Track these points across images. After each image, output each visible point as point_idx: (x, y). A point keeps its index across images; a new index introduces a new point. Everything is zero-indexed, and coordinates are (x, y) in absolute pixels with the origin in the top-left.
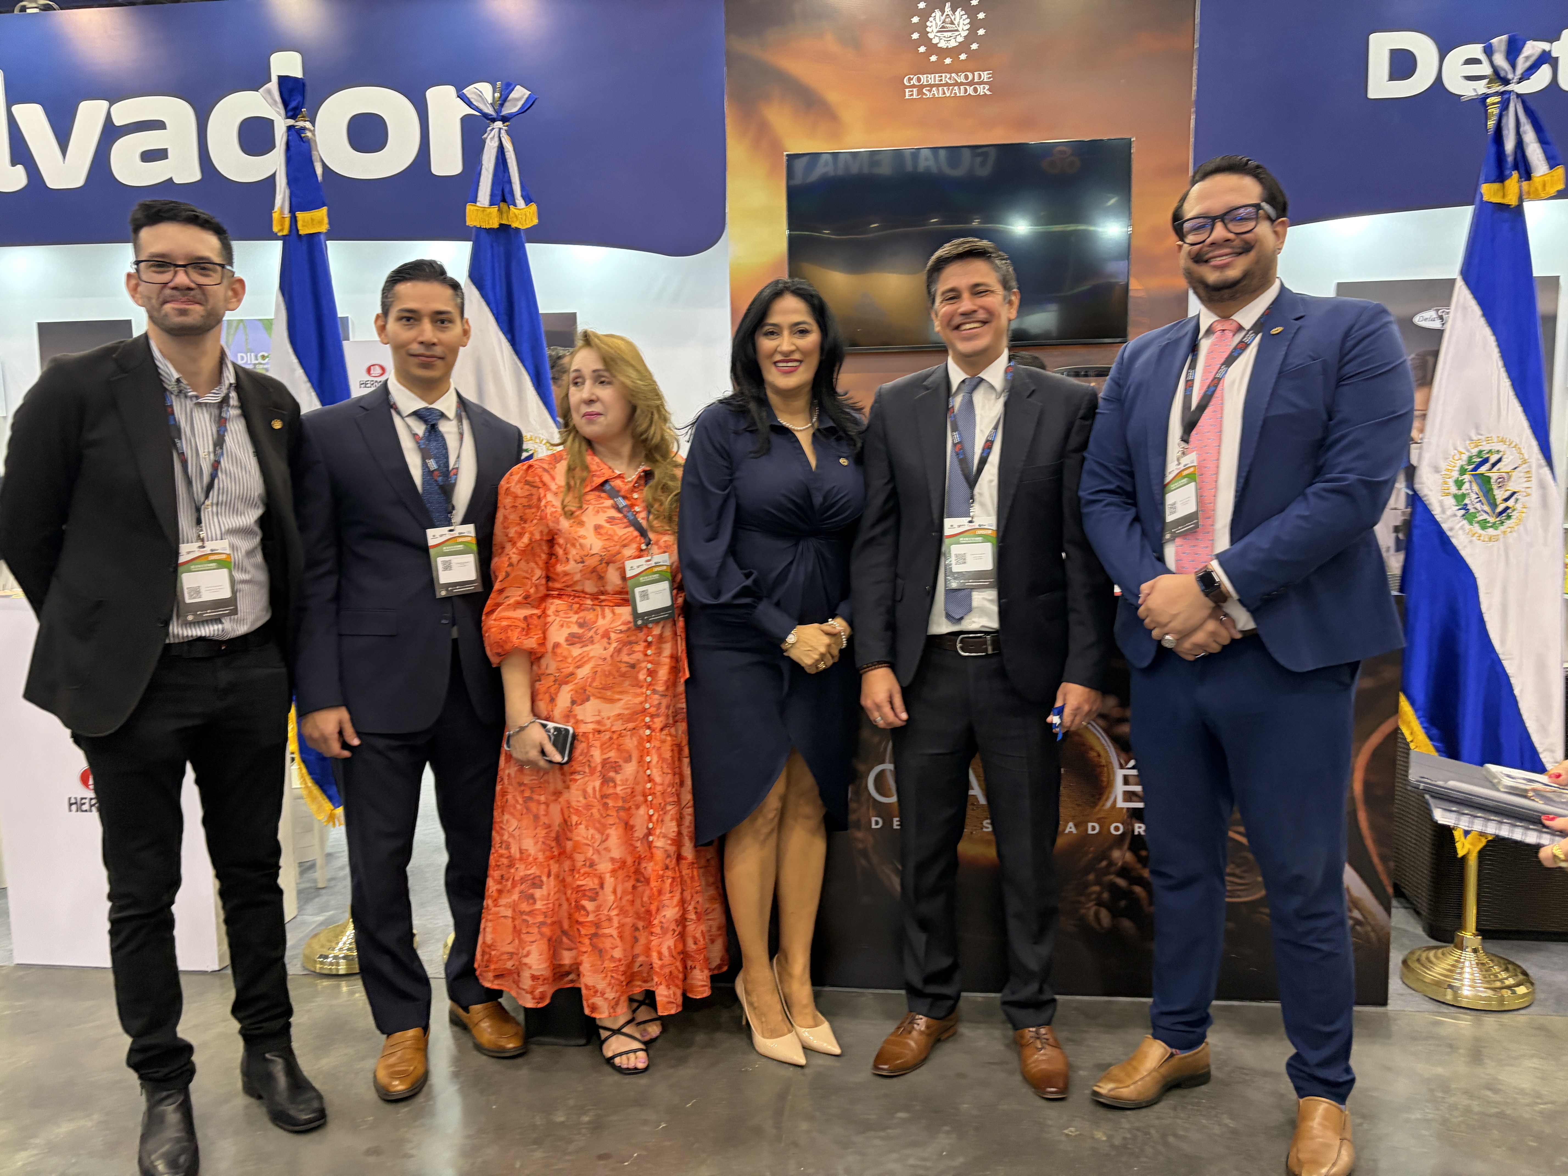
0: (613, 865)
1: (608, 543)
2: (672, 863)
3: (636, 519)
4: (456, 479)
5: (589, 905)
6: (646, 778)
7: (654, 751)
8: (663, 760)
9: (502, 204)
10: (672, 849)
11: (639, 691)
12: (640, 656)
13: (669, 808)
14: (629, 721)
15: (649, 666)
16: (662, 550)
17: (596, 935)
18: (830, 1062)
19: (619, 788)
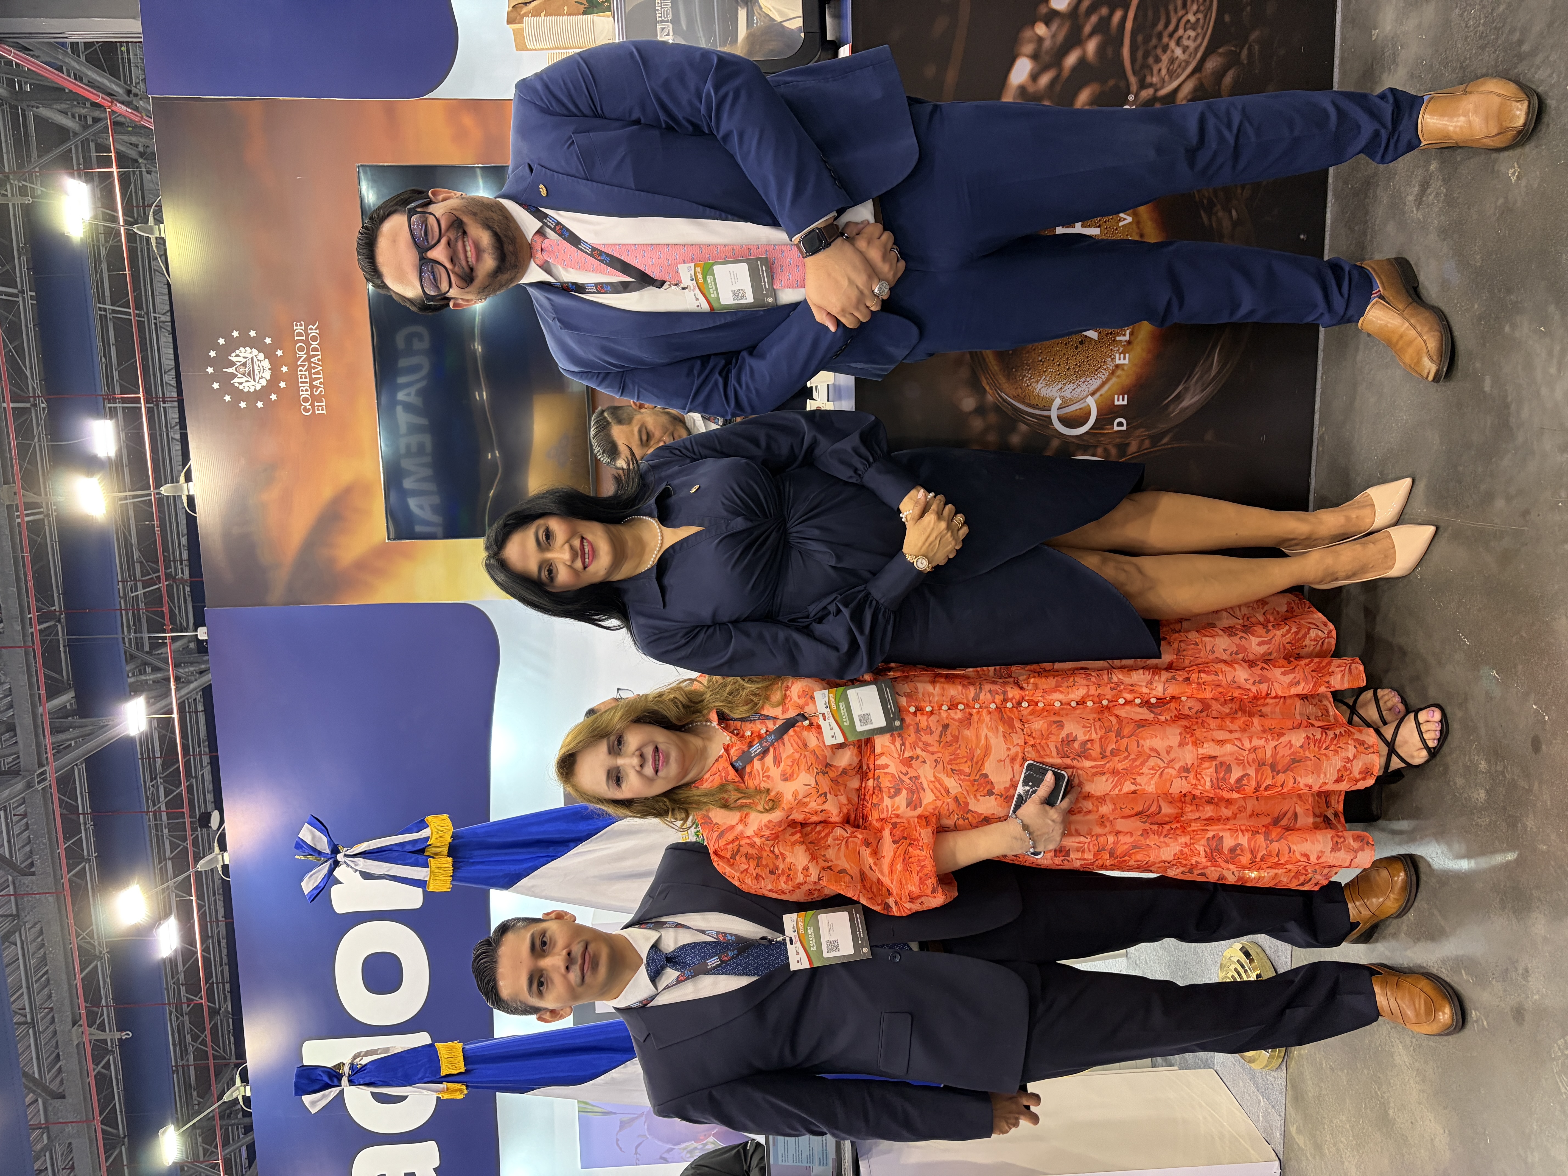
0: (1187, 744)
1: (803, 766)
2: (1181, 675)
3: (774, 731)
4: (731, 935)
5: (1236, 774)
6: (1081, 706)
7: (1049, 697)
8: (1058, 685)
9: (427, 854)
10: (1165, 675)
11: (975, 718)
12: (934, 718)
13: (1115, 679)
14: (1012, 727)
15: (945, 708)
16: (810, 700)
17: (1273, 767)
18: (1421, 486)
19: (1094, 736)
